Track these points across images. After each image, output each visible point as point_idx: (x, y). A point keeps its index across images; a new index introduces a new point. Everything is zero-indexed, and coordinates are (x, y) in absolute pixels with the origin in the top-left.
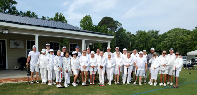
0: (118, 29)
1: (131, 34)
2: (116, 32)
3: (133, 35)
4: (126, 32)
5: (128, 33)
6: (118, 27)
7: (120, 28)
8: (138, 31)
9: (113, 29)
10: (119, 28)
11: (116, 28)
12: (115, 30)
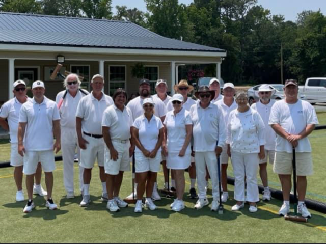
0: (247, 10)
1: (285, 21)
2: (241, 17)
3: (290, 23)
4: (270, 17)
5: (276, 19)
6: (247, 4)
7: (253, 7)
8: (304, 13)
9: (234, 11)
10: (251, 7)
11: (242, 8)
12: (241, 13)
